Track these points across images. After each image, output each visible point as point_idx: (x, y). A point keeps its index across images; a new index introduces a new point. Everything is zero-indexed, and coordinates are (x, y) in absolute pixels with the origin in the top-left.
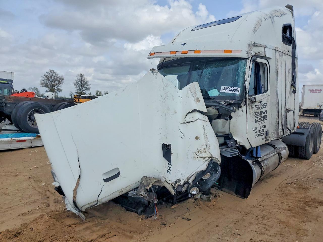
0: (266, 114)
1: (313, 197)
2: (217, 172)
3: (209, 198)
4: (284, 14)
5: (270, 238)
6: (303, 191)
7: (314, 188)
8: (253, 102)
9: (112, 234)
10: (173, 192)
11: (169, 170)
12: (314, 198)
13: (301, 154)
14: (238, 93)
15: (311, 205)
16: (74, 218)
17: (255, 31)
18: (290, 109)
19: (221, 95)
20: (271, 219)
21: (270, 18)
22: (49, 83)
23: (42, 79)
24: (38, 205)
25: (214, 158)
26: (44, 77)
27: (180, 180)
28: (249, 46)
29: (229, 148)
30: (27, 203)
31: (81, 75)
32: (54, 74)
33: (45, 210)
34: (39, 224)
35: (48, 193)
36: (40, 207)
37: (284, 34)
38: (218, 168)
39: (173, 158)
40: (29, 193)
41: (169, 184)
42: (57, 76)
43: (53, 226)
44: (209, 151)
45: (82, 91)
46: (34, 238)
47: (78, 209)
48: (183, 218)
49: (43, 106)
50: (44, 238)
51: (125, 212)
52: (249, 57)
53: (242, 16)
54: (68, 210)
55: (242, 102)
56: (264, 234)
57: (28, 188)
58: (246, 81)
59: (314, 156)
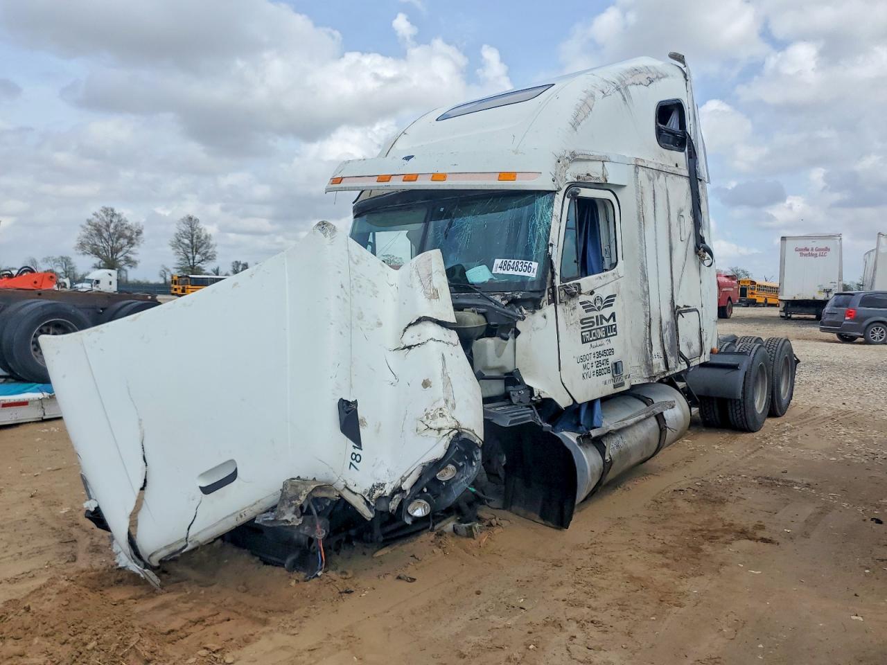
0: (614, 321)
1: (728, 520)
2: (474, 463)
3: (470, 528)
4: (660, 76)
5: (593, 613)
6: (708, 508)
7: (739, 498)
8: (572, 296)
9: (220, 617)
10: (368, 514)
11: (354, 462)
12: (731, 522)
13: (735, 418)
14: (533, 275)
15: (718, 538)
16: (135, 585)
17: (575, 125)
18: (689, 307)
19: (496, 280)
20: (610, 573)
21: (618, 89)
22: (101, 244)
23: (84, 233)
24: (48, 559)
25: (463, 430)
26: (87, 229)
27: (383, 485)
28: (559, 162)
29: (514, 406)
30: (21, 554)
31: (190, 220)
32: (115, 220)
33: (64, 569)
34: (45, 600)
35: (75, 531)
36: (53, 563)
37: (661, 126)
38: (477, 453)
39: (364, 432)
40: (28, 532)
41: (355, 494)
42: (122, 224)
43: (77, 601)
44: (451, 414)
45: (194, 263)
46: (32, 629)
47: (142, 563)
48: (399, 578)
49: (73, 311)
50: (56, 628)
51: (259, 568)
52: (560, 189)
53: (554, 85)
54: (120, 566)
55: (544, 296)
56: (582, 606)
57: (25, 521)
58: (551, 245)
59: (770, 422)
